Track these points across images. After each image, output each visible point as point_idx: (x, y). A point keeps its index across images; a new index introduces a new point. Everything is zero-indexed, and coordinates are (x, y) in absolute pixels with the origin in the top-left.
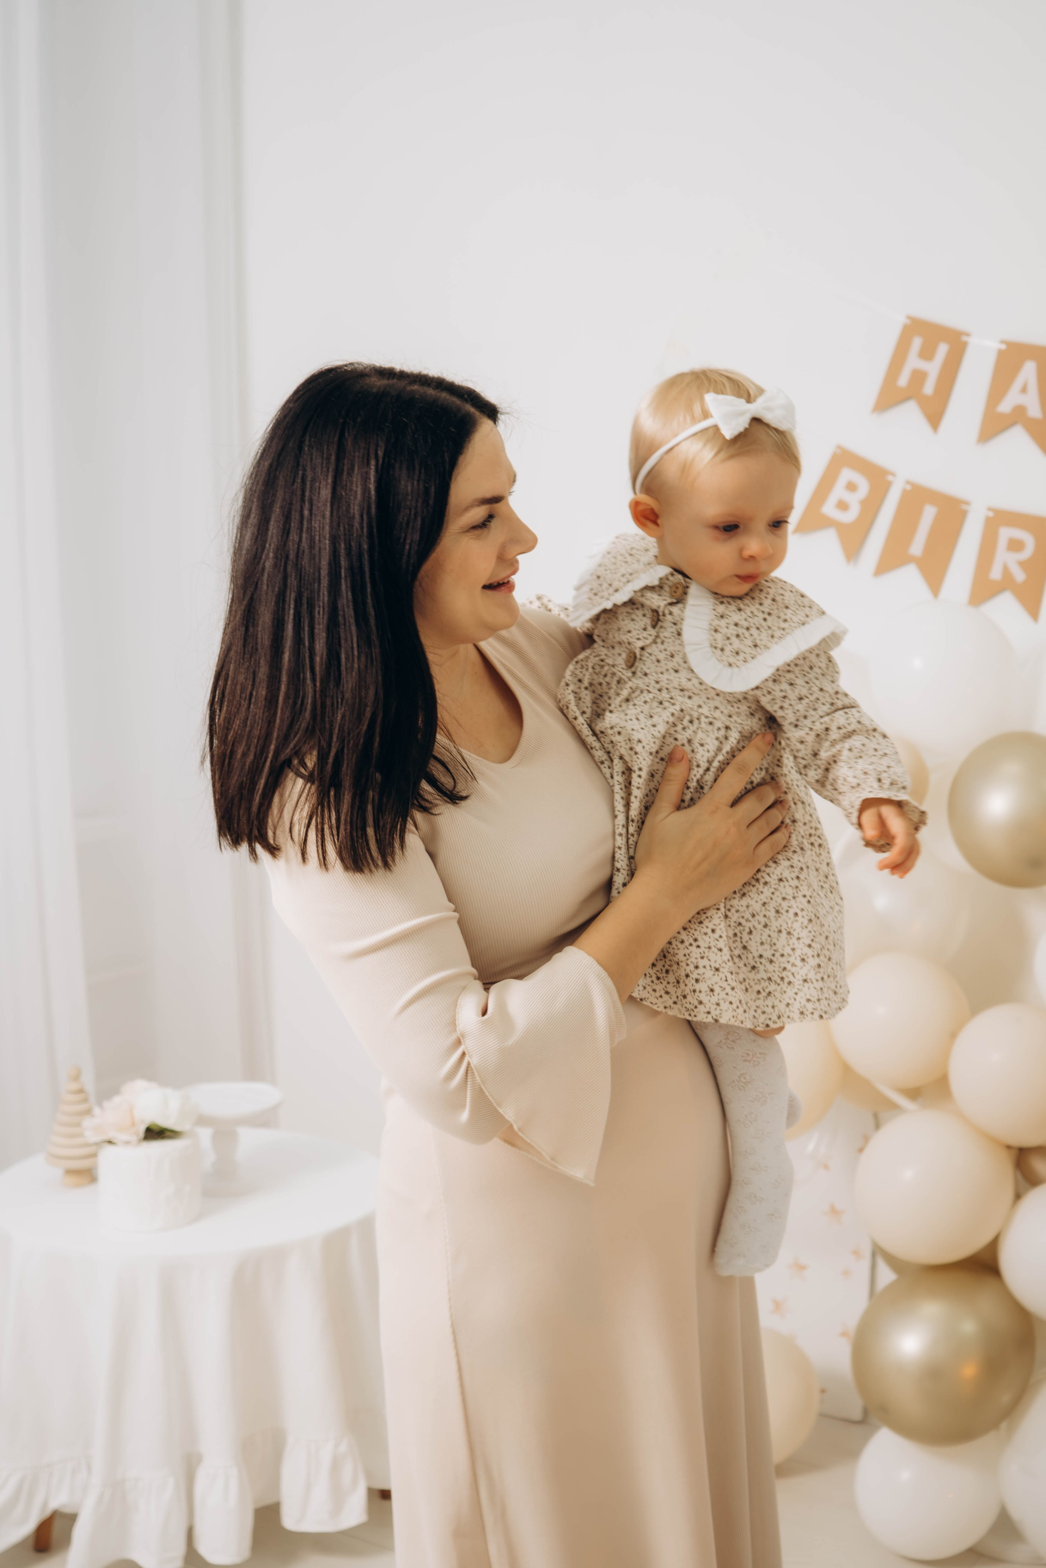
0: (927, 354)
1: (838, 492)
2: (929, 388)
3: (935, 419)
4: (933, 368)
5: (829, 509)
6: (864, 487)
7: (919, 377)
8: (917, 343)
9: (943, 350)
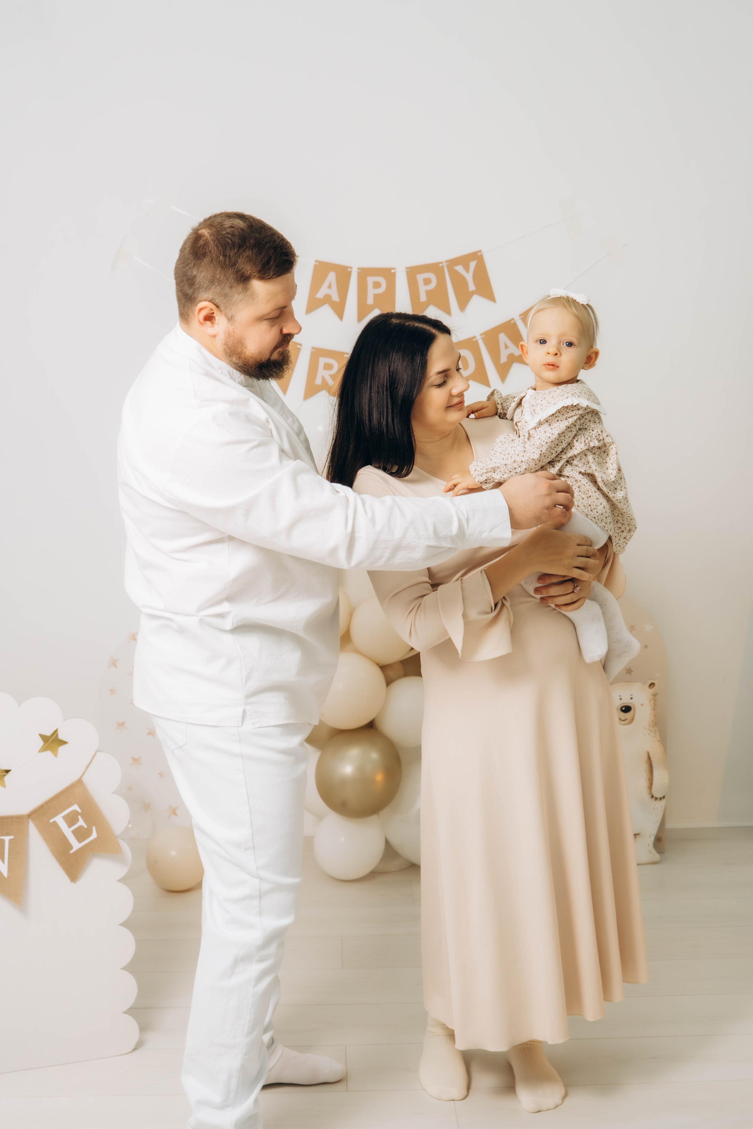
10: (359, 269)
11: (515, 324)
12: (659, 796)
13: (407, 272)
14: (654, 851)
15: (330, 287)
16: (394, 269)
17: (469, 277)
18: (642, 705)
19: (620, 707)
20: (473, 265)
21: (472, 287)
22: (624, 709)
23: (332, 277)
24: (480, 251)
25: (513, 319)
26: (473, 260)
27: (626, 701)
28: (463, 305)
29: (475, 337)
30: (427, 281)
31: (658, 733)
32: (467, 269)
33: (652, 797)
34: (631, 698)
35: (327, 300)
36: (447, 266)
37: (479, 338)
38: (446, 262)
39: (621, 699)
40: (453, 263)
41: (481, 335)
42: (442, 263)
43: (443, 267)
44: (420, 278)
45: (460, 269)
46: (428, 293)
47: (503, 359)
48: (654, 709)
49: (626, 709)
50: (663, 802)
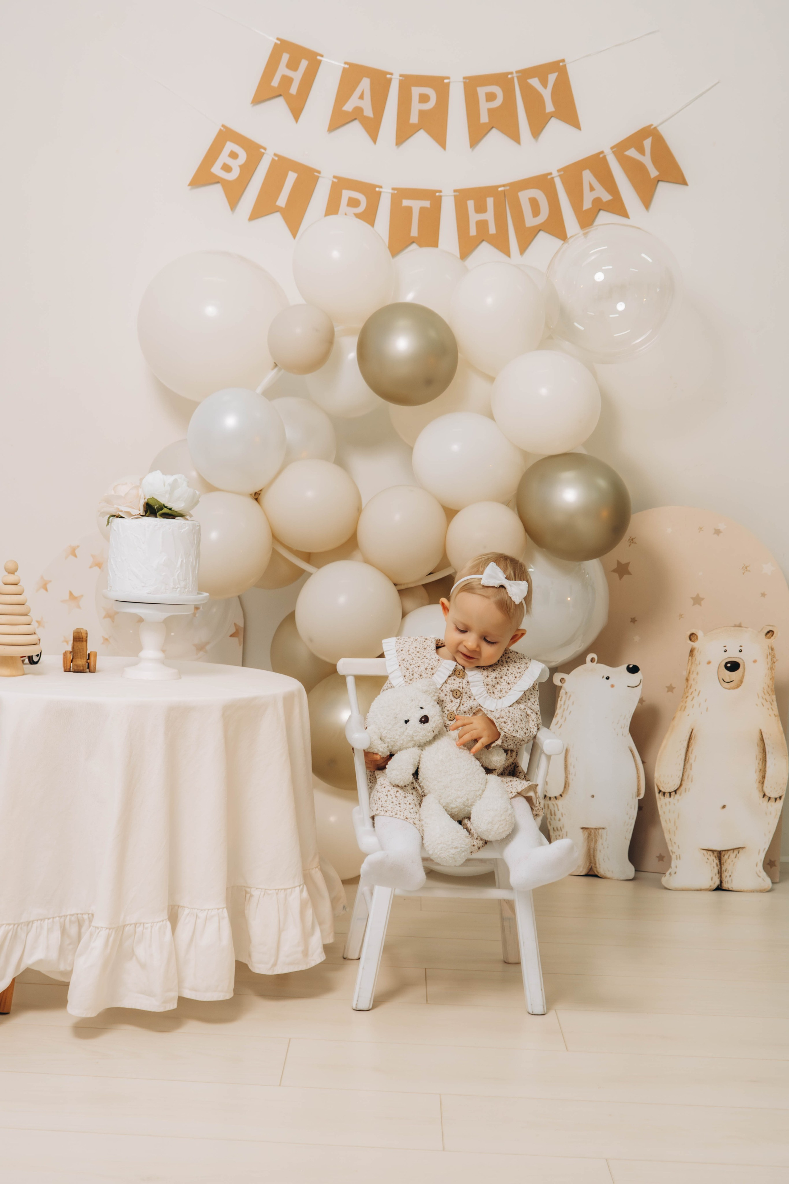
0: (293, 65)
1: (224, 158)
2: (294, 90)
3: (297, 113)
4: (297, 76)
5: (216, 169)
6: (243, 156)
7: (287, 81)
8: (285, 57)
9: (304, 64)
10: (401, 76)
11: (604, 158)
12: (773, 795)
13: (465, 83)
14: (763, 874)
15: (361, 97)
16: (448, 78)
17: (547, 94)
18: (755, 661)
19: (724, 663)
20: (552, 78)
21: (550, 107)
22: (729, 665)
23: (365, 84)
24: (563, 61)
25: (602, 152)
26: (553, 72)
27: (733, 655)
28: (536, 131)
29: (551, 174)
30: (490, 97)
31: (775, 703)
32: (545, 84)
33: (764, 795)
34: (741, 651)
35: (357, 115)
36: (518, 77)
37: (555, 174)
38: (517, 72)
39: (726, 651)
40: (525, 74)
41: (559, 171)
42: (511, 73)
43: (513, 78)
44: (482, 91)
45: (535, 82)
46: (490, 111)
47: (587, 204)
48: (771, 669)
49: (733, 666)
50: (780, 804)
